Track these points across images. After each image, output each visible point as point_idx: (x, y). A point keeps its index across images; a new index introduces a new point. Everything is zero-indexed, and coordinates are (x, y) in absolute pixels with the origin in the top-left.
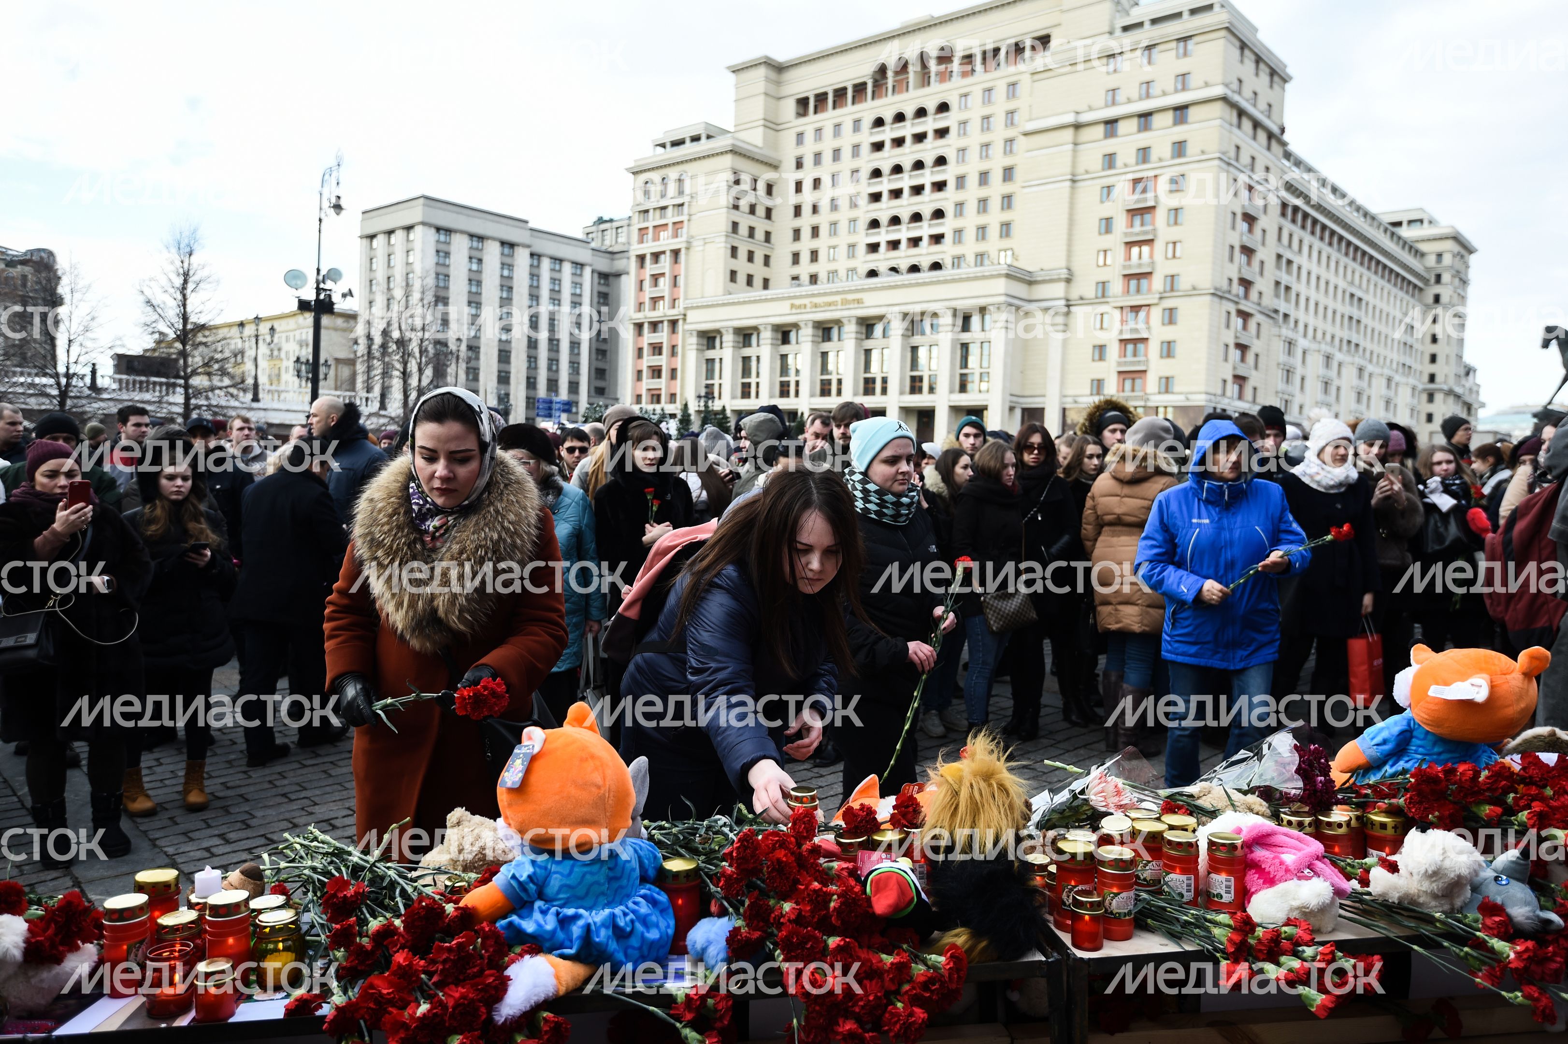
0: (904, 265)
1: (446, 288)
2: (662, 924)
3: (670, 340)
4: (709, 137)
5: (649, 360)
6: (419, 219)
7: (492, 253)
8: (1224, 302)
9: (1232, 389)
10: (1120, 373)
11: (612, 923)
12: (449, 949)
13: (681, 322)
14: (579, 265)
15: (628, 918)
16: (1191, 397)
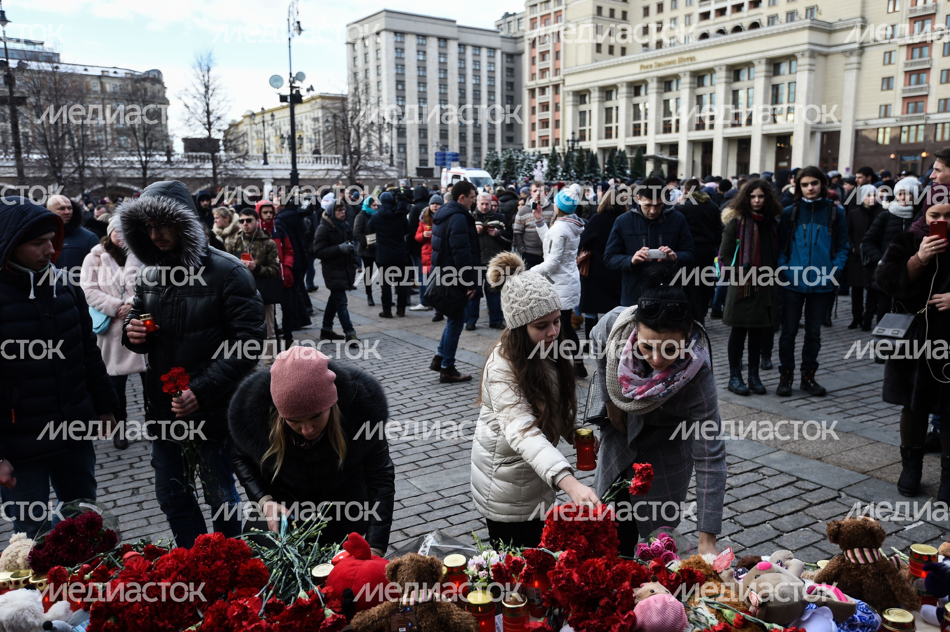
0: (729, 28)
1: (403, 74)
3: (554, 99)
5: (539, 115)
6: (383, 27)
7: (433, 46)
10: (904, 98)
13: (561, 86)
14: (492, 50)
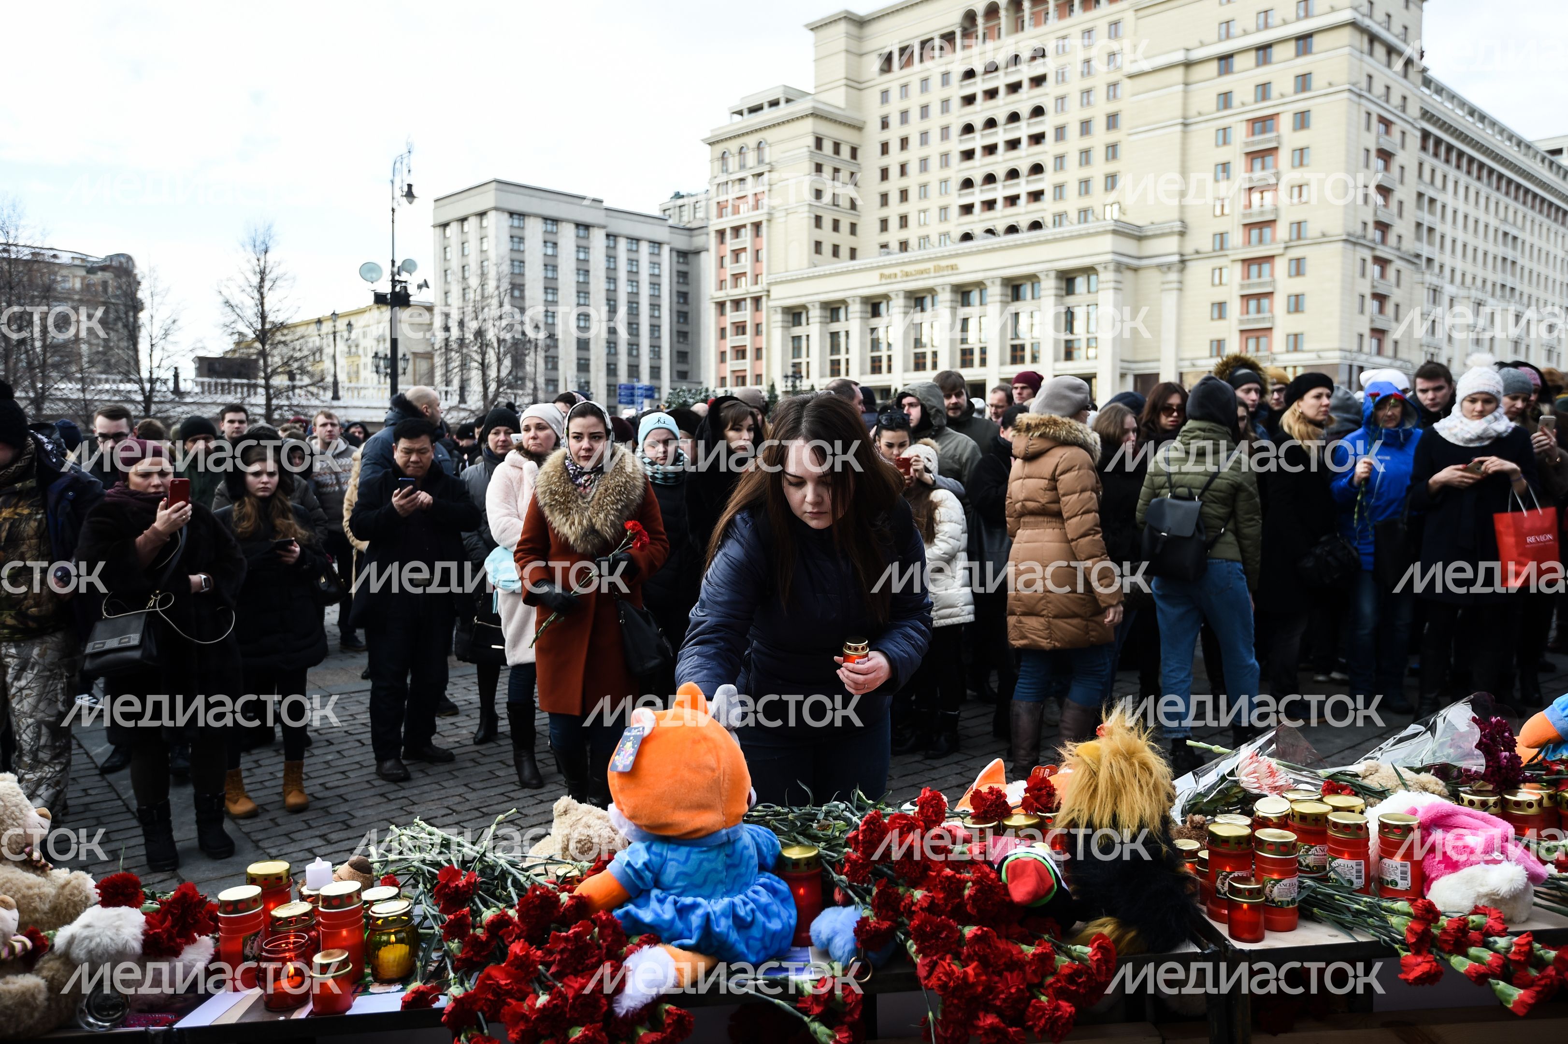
0: (1001, 227)
1: (522, 275)
2: (784, 914)
3: (753, 318)
4: (788, 101)
5: (732, 340)
6: (492, 204)
7: (567, 236)
8: (1358, 248)
9: (1370, 344)
10: (1242, 331)
11: (732, 912)
12: (566, 939)
13: (764, 299)
14: (657, 244)
15: (748, 908)
16: (1323, 354)
